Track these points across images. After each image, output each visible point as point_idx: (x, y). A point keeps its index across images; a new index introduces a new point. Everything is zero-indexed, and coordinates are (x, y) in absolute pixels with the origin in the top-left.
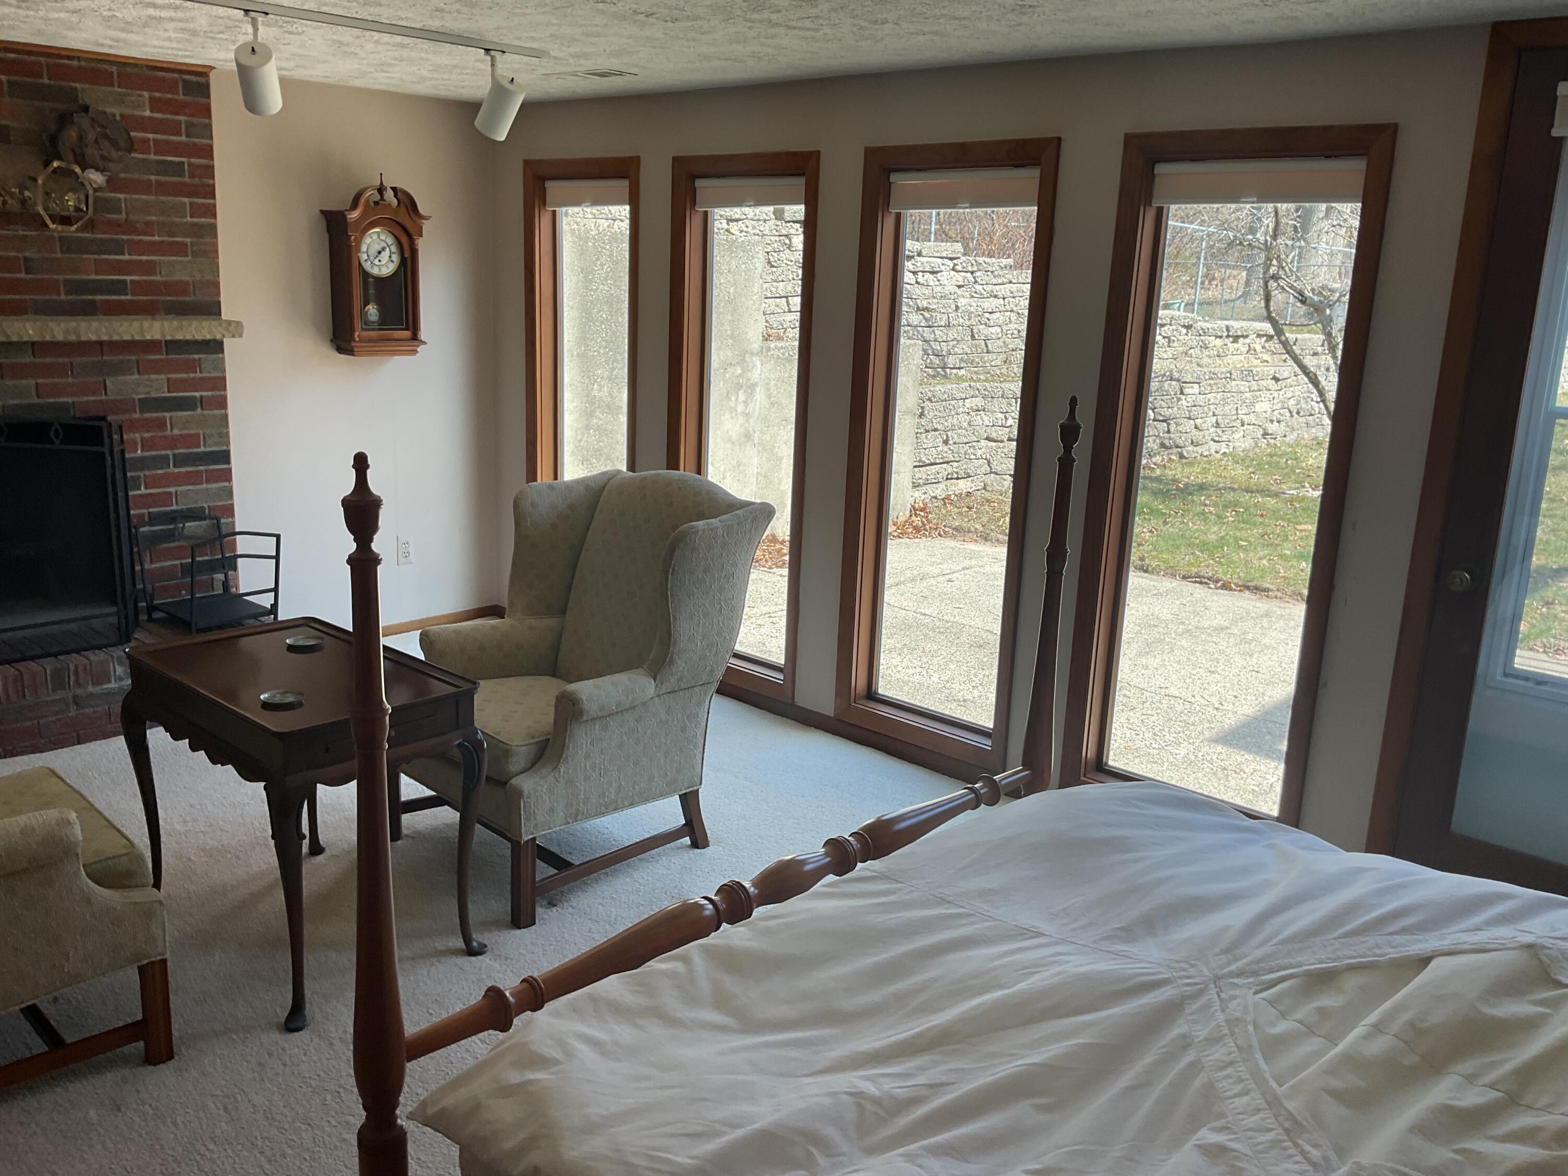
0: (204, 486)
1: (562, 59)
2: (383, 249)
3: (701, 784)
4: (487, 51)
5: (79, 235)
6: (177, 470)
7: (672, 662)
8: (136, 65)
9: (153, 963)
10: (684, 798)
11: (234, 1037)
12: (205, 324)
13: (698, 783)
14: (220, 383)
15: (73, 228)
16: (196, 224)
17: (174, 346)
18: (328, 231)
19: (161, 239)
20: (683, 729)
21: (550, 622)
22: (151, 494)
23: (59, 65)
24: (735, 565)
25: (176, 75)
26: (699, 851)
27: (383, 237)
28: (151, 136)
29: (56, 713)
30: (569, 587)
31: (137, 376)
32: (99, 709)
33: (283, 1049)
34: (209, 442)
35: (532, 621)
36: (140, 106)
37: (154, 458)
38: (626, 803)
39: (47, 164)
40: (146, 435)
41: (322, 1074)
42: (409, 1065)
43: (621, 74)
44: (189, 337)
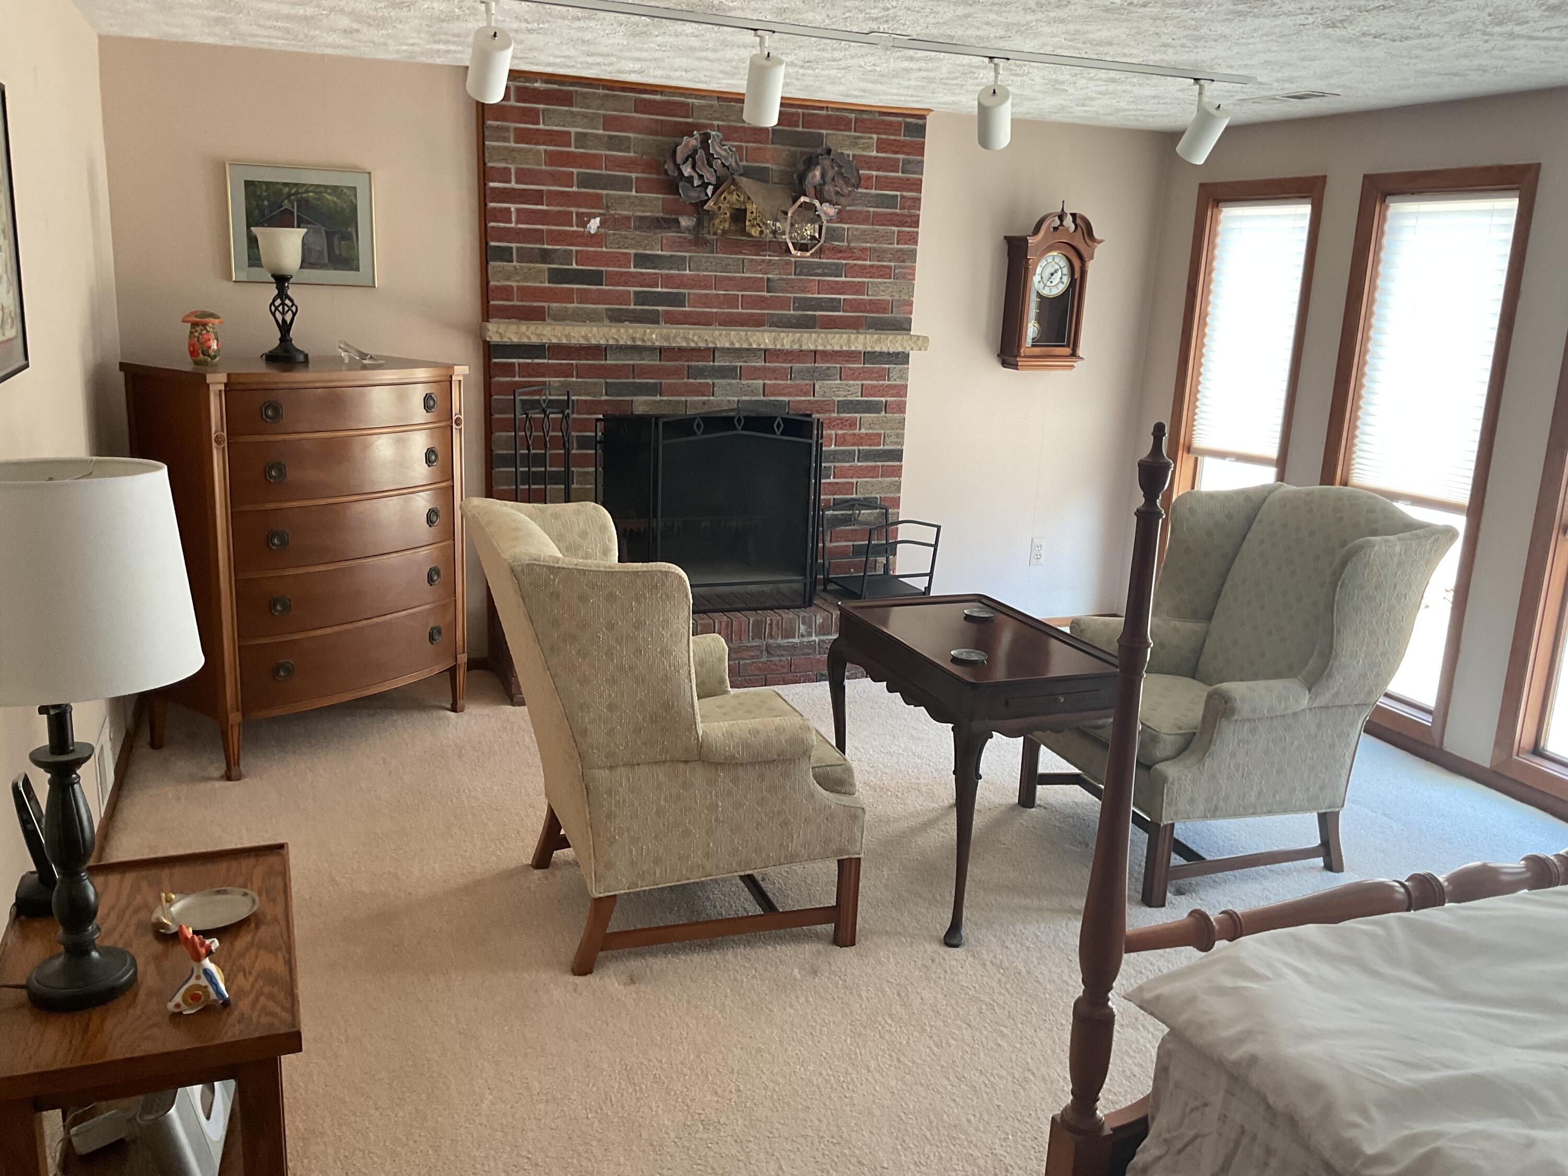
0: (880, 479)
1: (1266, 84)
2: (1056, 271)
3: (1343, 806)
4: (1196, 80)
5: (811, 260)
6: (860, 464)
7: (1330, 675)
8: (871, 112)
9: (851, 859)
10: (1323, 818)
11: (903, 939)
12: (899, 337)
13: (1340, 805)
14: (901, 391)
15: (808, 254)
16: (901, 250)
17: (871, 357)
18: (1009, 255)
19: (872, 263)
20: (1332, 746)
21: (1198, 627)
22: (837, 483)
23: (813, 115)
24: (1409, 586)
25: (900, 119)
26: (1332, 874)
27: (1057, 260)
28: (874, 173)
29: (753, 657)
30: (1218, 595)
31: (839, 382)
32: (784, 659)
33: (944, 959)
34: (888, 441)
35: (1178, 624)
36: (868, 147)
37: (844, 452)
38: (1265, 810)
39: (795, 200)
40: (840, 432)
41: (977, 986)
42: (1125, 956)
43: (1323, 95)
44: (885, 349)
